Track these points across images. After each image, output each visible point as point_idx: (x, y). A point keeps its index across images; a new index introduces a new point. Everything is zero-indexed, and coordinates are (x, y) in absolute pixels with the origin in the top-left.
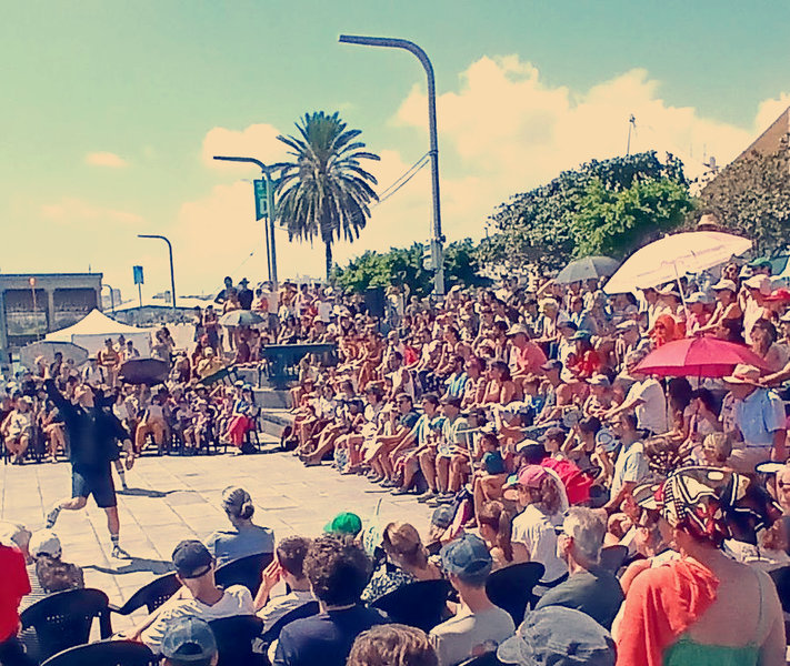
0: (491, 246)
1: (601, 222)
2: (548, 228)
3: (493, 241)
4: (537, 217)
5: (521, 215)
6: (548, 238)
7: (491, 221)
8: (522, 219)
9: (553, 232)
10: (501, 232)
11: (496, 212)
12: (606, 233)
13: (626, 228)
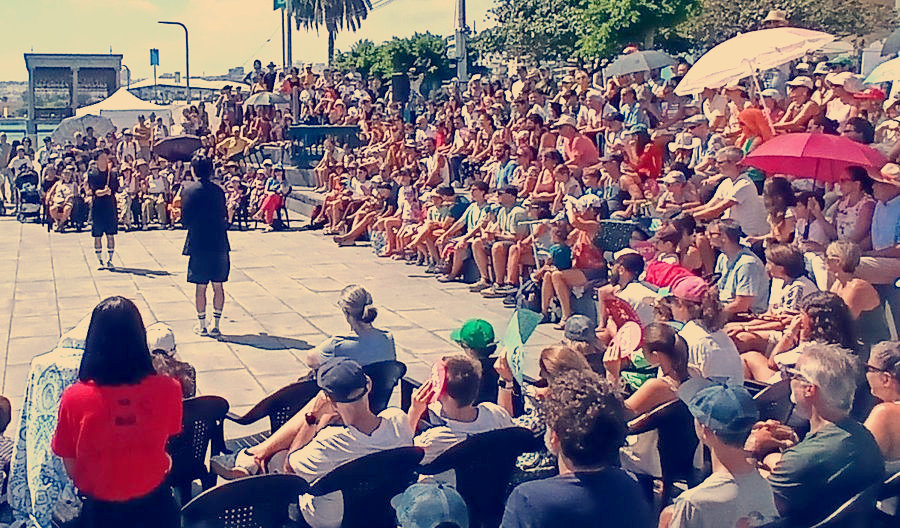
0: (493, 37)
1: (606, 17)
2: (549, 22)
3: (494, 33)
4: (537, 11)
5: (520, 10)
6: (547, 31)
7: (490, 14)
8: (521, 13)
9: (553, 24)
10: (500, 25)
11: (495, 6)
12: (612, 28)
13: (631, 23)
